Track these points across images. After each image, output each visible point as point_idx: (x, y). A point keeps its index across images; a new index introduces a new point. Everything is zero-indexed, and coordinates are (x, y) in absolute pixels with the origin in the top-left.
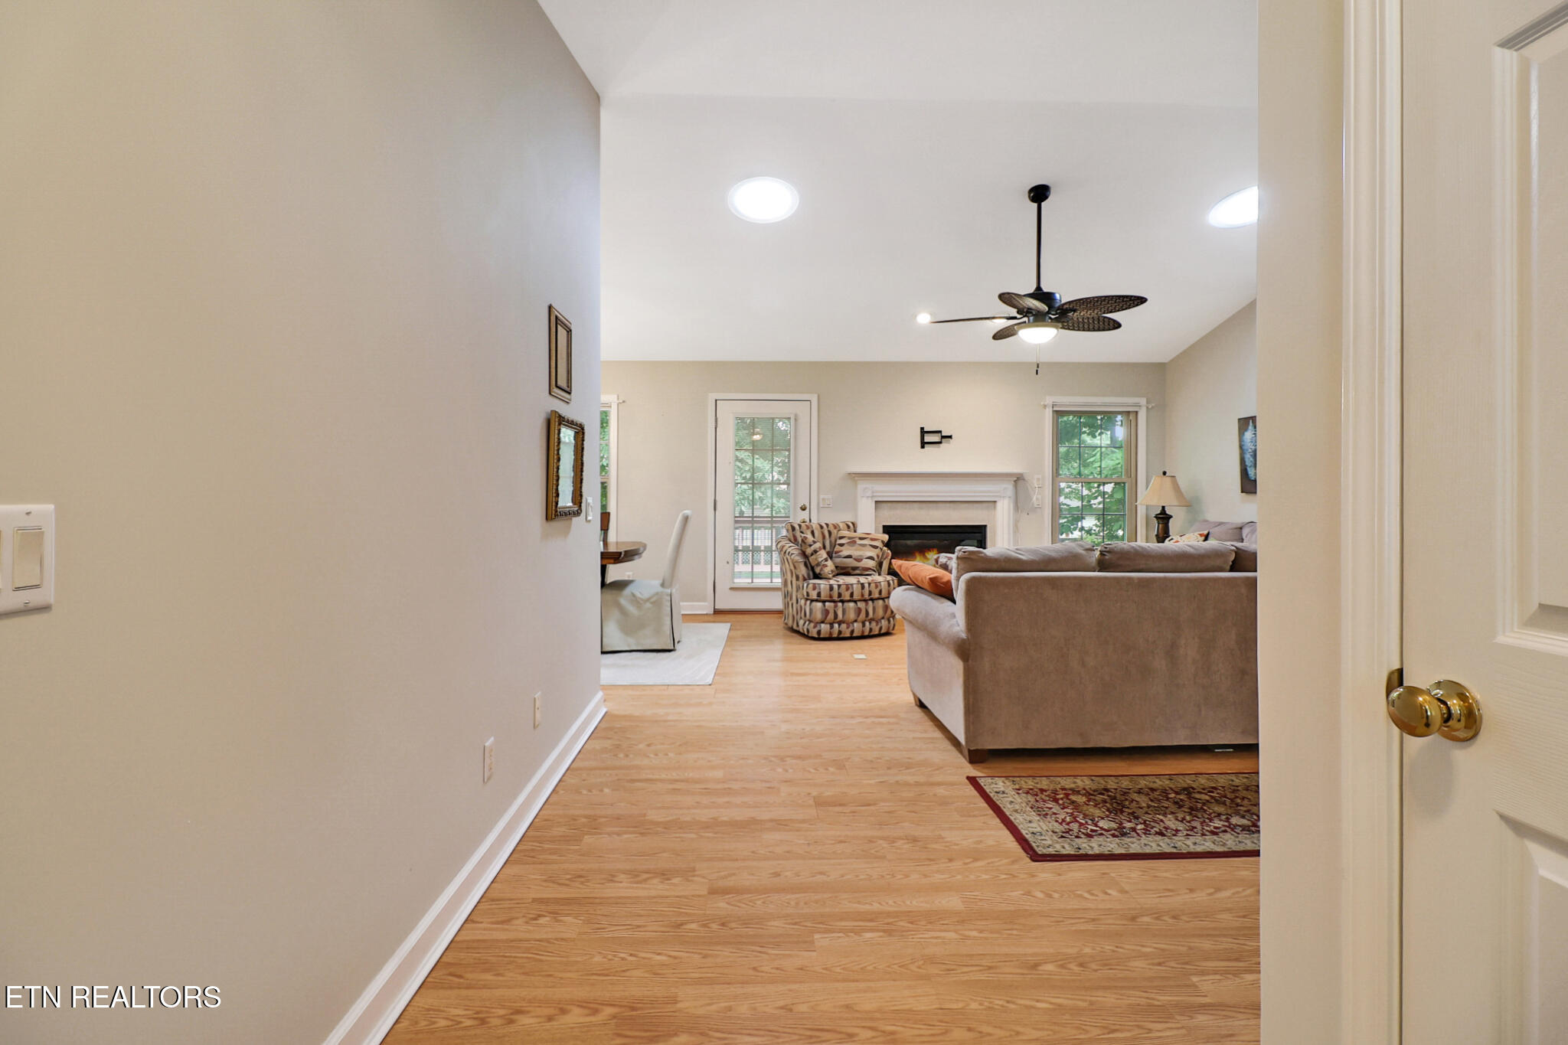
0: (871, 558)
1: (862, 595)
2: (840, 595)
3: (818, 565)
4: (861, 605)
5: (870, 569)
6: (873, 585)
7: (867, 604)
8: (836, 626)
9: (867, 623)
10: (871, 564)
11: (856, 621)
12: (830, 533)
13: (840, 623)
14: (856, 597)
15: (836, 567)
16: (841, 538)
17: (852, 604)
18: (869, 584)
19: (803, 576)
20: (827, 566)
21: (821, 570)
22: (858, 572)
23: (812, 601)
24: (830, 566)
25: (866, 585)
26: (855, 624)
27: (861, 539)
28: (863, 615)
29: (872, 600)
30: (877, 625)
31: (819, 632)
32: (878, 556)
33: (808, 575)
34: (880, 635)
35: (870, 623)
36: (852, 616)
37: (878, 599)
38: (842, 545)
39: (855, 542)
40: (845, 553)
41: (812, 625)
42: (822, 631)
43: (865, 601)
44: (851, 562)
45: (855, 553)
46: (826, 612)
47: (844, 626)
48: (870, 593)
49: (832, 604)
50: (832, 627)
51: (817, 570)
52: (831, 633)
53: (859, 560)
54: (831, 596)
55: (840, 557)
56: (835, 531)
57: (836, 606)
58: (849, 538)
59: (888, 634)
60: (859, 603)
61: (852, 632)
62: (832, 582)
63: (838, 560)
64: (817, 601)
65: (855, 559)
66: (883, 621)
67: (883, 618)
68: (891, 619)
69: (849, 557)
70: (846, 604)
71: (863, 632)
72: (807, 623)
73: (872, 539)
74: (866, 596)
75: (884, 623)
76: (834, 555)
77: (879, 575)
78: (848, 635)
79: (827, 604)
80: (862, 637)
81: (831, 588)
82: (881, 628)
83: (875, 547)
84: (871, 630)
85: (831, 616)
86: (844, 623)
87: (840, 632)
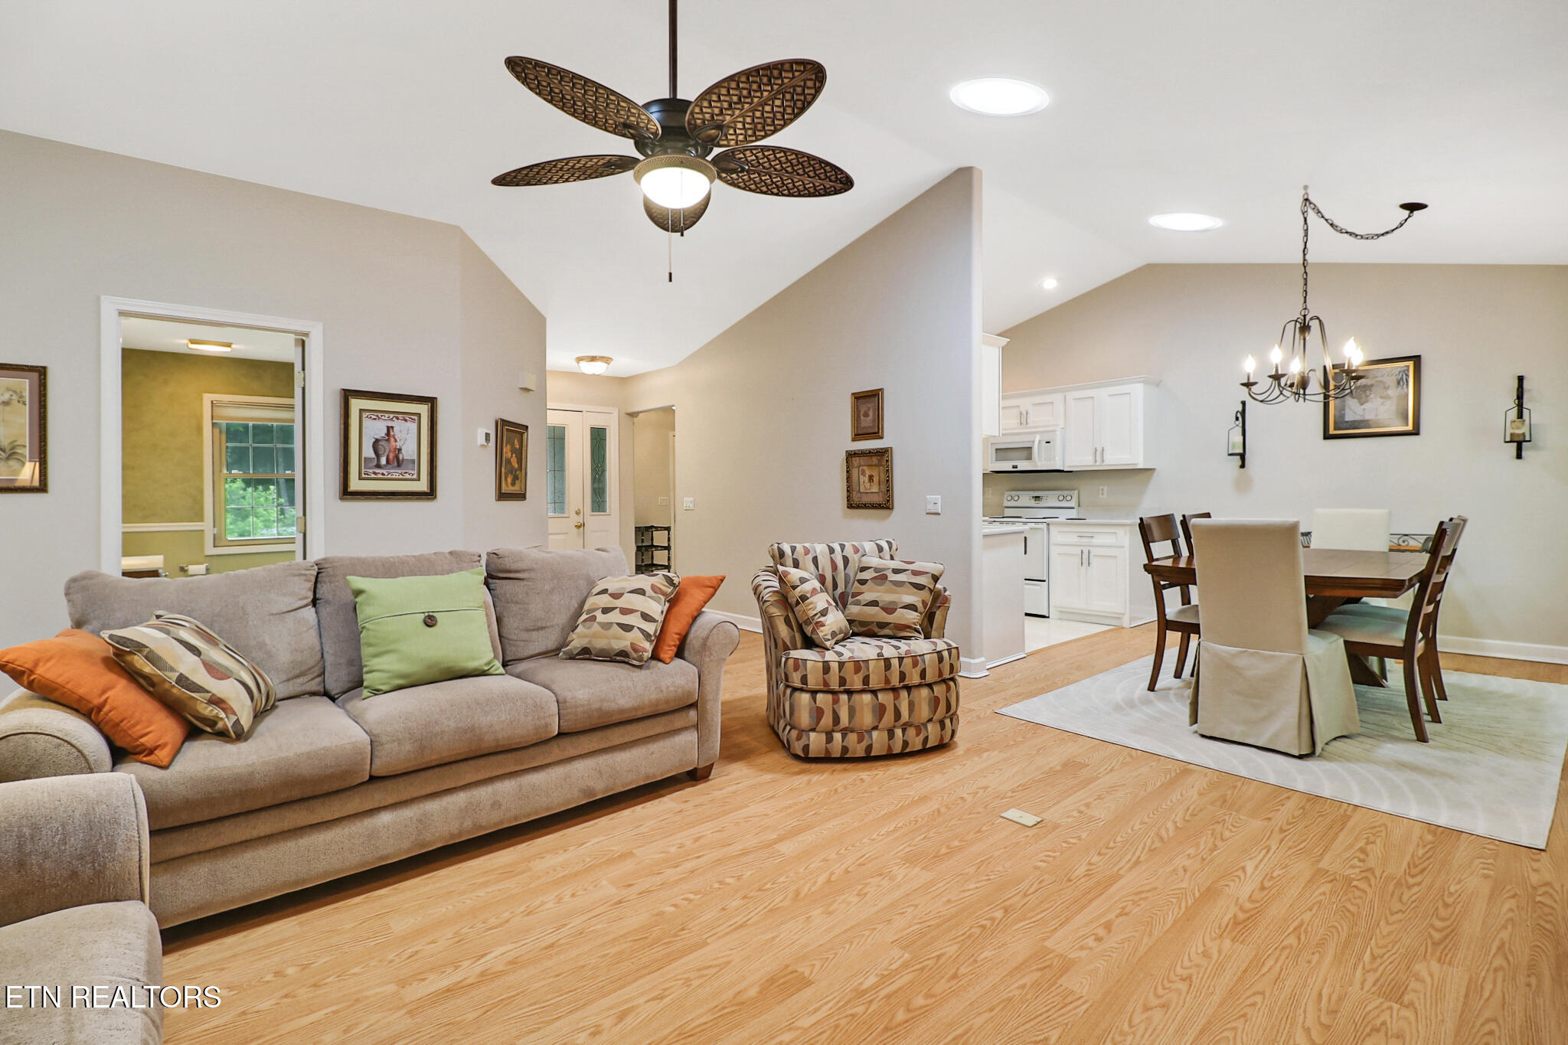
0: (911, 607)
1: (887, 681)
2: (843, 681)
3: (808, 622)
4: (884, 698)
5: (909, 627)
6: (908, 661)
7: (897, 697)
8: (838, 736)
9: (899, 732)
10: (912, 617)
11: (875, 728)
12: (846, 560)
13: (845, 732)
14: (874, 684)
15: (850, 622)
16: (863, 569)
17: (867, 698)
18: (901, 659)
19: (784, 643)
20: (824, 625)
21: (814, 630)
22: (887, 631)
23: (795, 689)
24: (835, 620)
25: (895, 663)
26: (875, 734)
27: (896, 571)
28: (888, 718)
29: (908, 688)
30: (918, 734)
31: (806, 748)
32: (924, 603)
33: (793, 639)
34: (925, 751)
35: (904, 730)
36: (867, 719)
37: (920, 686)
38: (863, 582)
39: (884, 577)
40: (868, 596)
41: (794, 733)
42: (811, 747)
43: (894, 690)
44: (876, 614)
45: (884, 595)
46: (819, 713)
47: (852, 737)
48: (903, 676)
49: (830, 697)
50: (830, 739)
51: (808, 630)
52: (827, 751)
53: (890, 609)
54: (826, 684)
55: (857, 603)
56: (856, 557)
57: (836, 702)
58: (876, 570)
59: (942, 747)
60: (880, 695)
61: (869, 748)
62: (830, 656)
63: (854, 609)
64: (802, 690)
65: (884, 609)
66: (930, 726)
67: (930, 720)
68: (948, 722)
69: (874, 603)
70: (856, 697)
71: (890, 748)
72: (788, 728)
73: (915, 573)
74: (895, 681)
75: (932, 730)
76: (850, 600)
77: (927, 637)
78: (861, 754)
79: (819, 696)
80: (890, 756)
81: (826, 668)
82: (926, 739)
83: (919, 587)
84: (905, 744)
85: (827, 720)
86: (852, 731)
87: (845, 749)
